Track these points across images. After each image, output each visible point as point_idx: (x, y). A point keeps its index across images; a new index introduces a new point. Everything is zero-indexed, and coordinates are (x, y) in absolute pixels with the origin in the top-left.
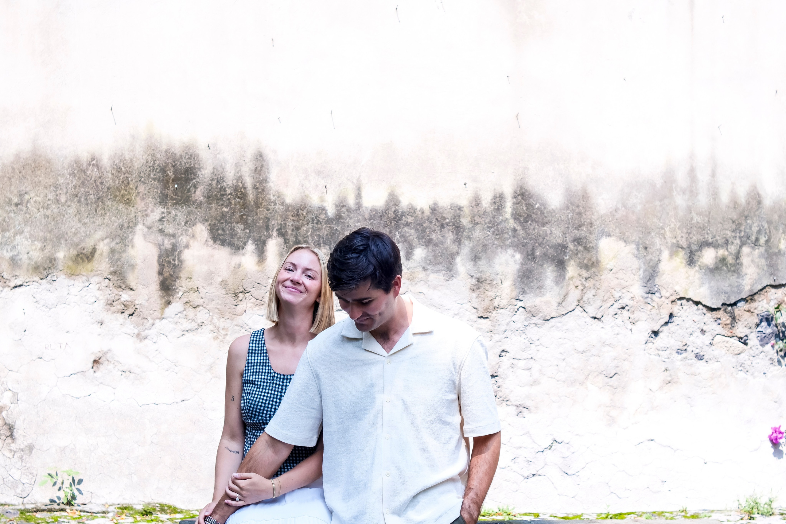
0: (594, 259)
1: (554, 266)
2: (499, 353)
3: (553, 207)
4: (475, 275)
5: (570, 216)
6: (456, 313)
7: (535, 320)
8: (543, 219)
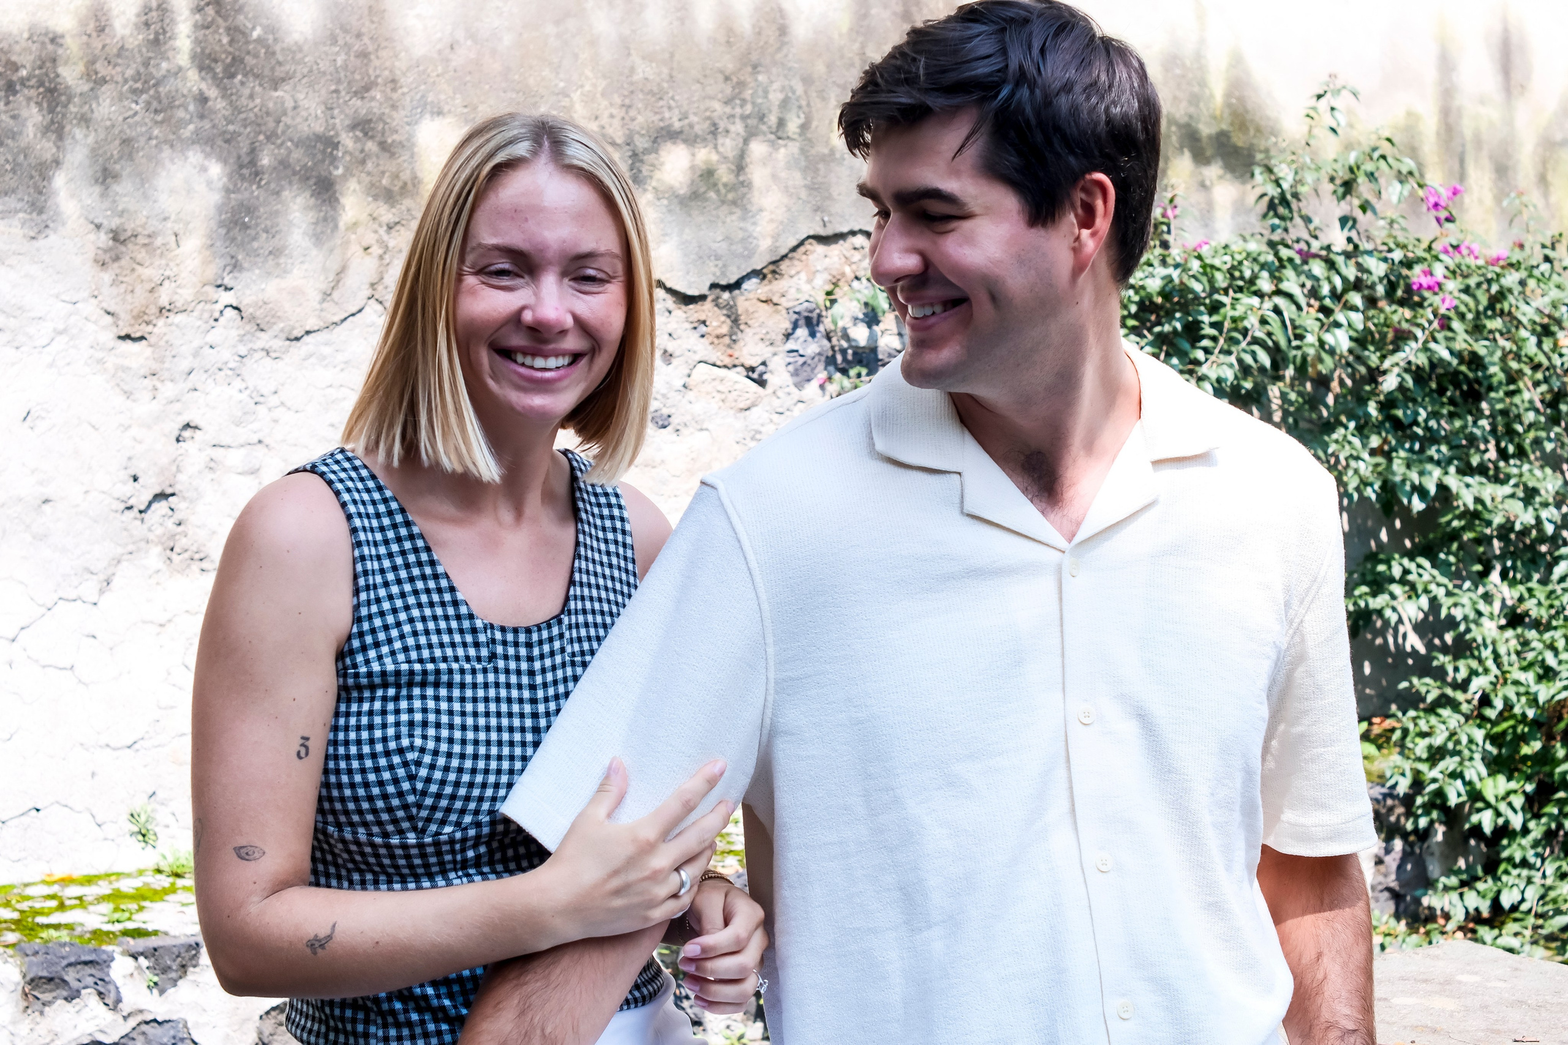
0: (405, 176)
1: (308, 194)
2: (176, 433)
3: (296, 37)
4: (105, 223)
5: (339, 62)
6: (61, 327)
7: (264, 340)
8: (273, 69)
